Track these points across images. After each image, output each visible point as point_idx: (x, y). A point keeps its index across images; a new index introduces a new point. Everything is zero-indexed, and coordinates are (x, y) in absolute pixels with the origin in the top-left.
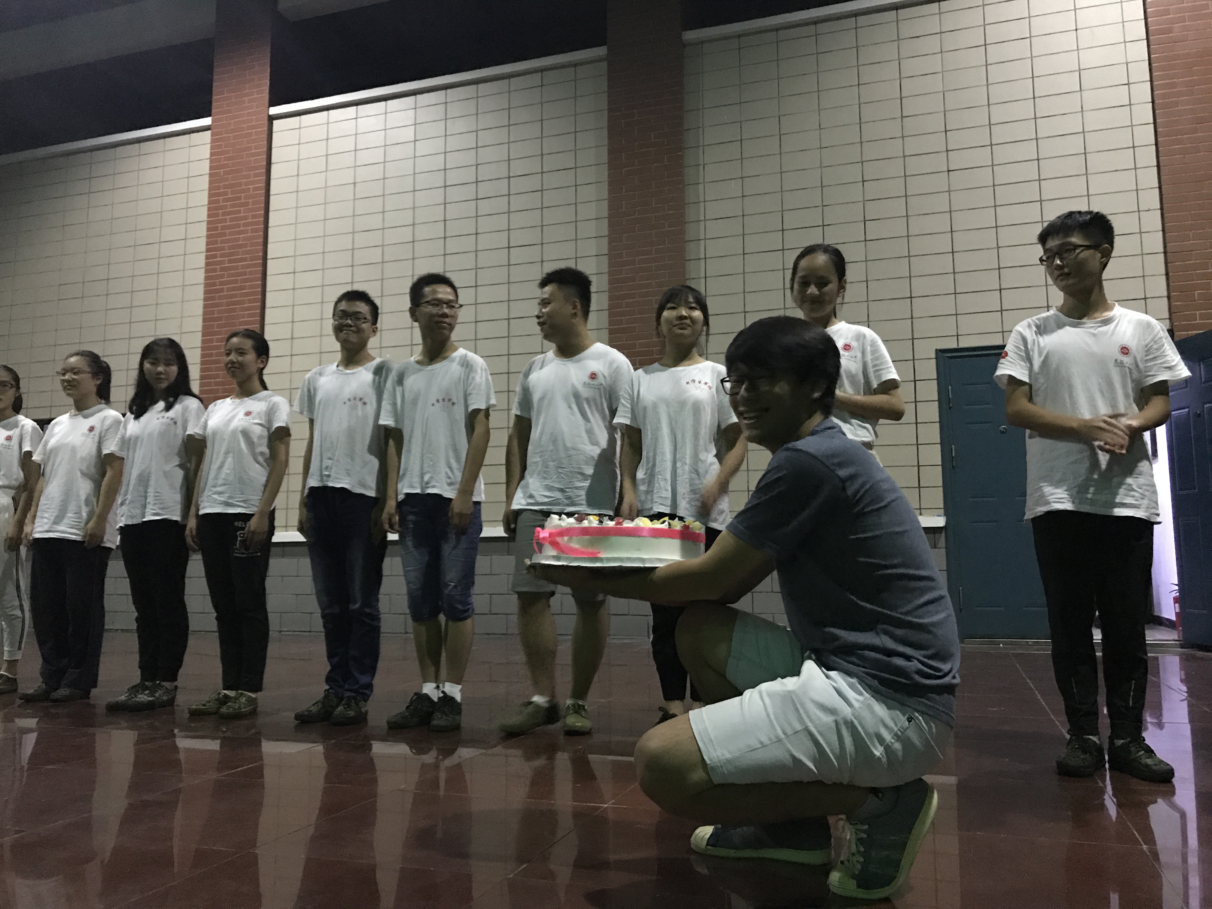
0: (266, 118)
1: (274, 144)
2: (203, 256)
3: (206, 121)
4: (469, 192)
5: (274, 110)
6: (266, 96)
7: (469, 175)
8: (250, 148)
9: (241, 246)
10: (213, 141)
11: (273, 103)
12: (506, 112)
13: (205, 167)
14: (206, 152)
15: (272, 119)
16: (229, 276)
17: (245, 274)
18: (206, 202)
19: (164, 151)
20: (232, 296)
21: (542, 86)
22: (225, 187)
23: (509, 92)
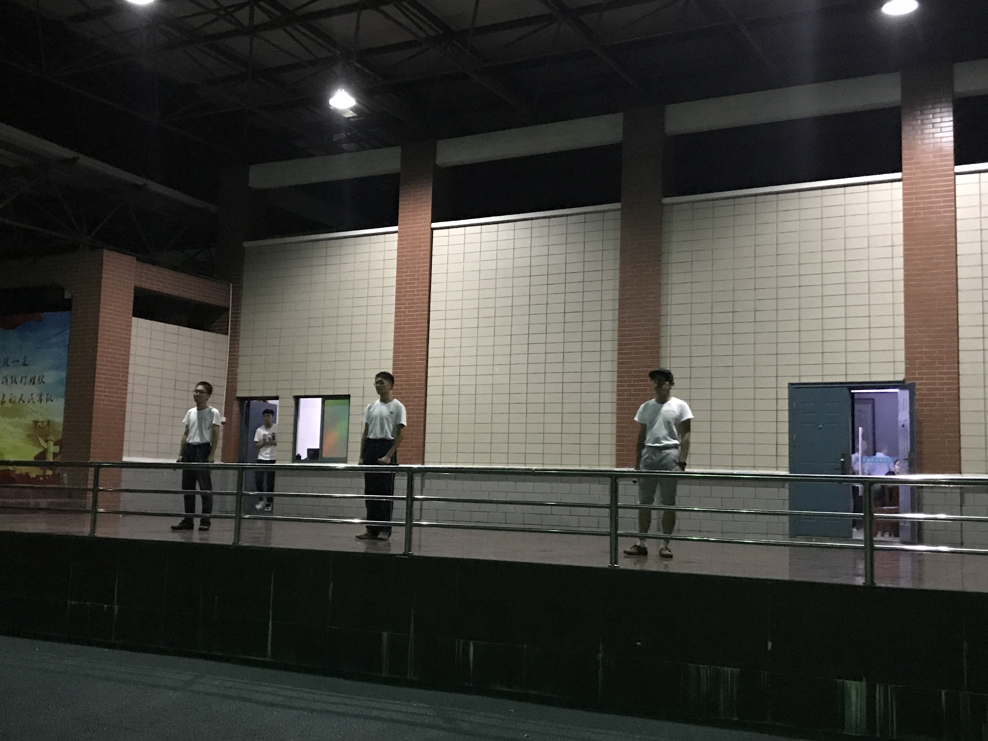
0: (430, 229)
1: (434, 244)
2: (394, 307)
3: (395, 228)
4: (544, 280)
5: (434, 225)
6: (429, 215)
7: (544, 270)
8: (420, 247)
9: (415, 303)
10: (399, 241)
11: (433, 221)
12: (565, 235)
13: (394, 255)
14: (395, 245)
15: (433, 229)
16: (409, 320)
17: (418, 319)
18: (395, 275)
19: (370, 243)
20: (410, 332)
21: (585, 222)
22: (407, 268)
23: (567, 224)
